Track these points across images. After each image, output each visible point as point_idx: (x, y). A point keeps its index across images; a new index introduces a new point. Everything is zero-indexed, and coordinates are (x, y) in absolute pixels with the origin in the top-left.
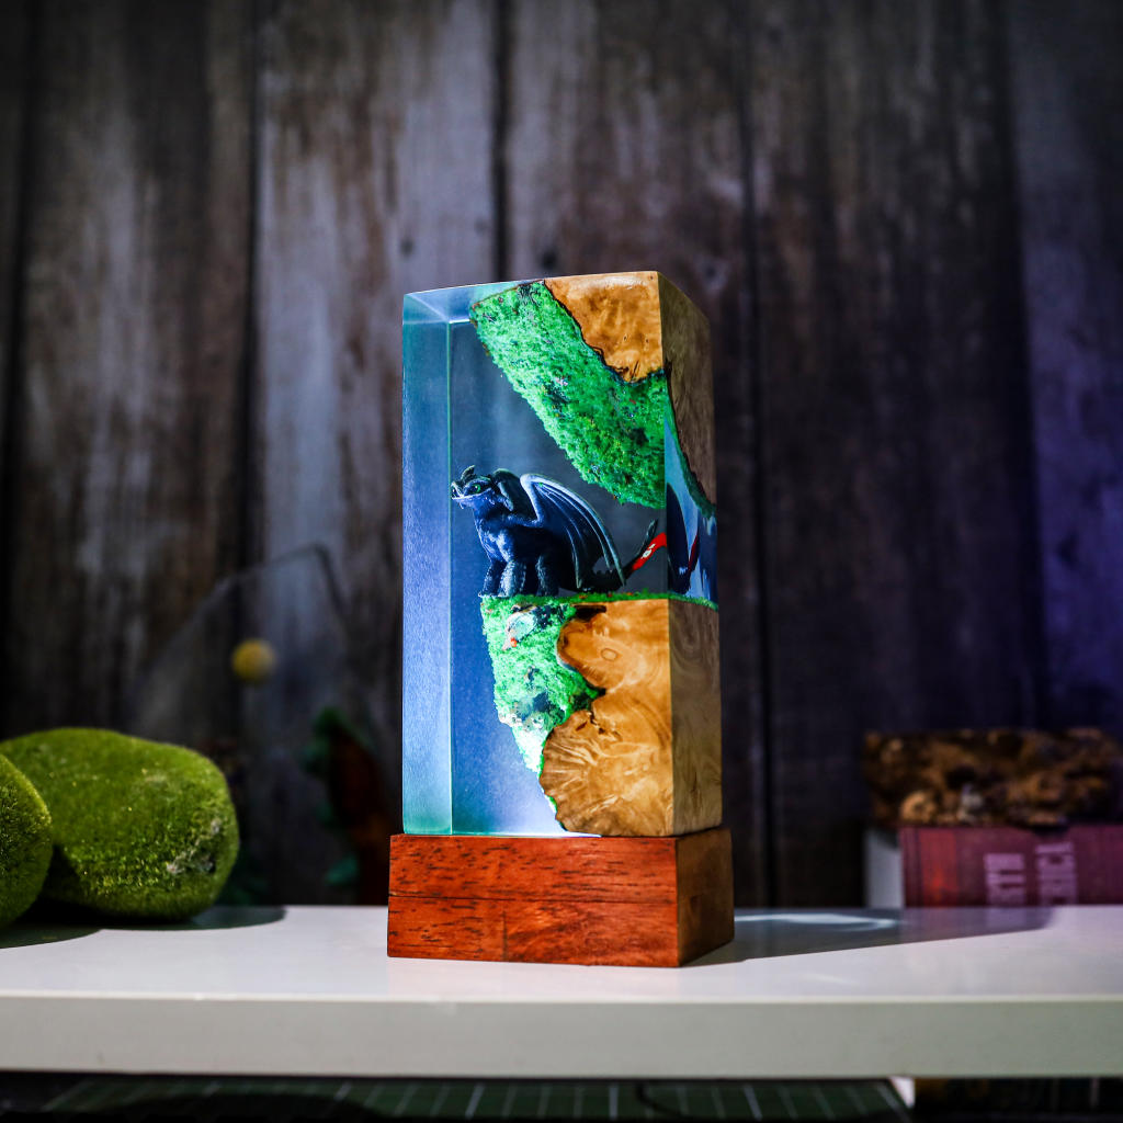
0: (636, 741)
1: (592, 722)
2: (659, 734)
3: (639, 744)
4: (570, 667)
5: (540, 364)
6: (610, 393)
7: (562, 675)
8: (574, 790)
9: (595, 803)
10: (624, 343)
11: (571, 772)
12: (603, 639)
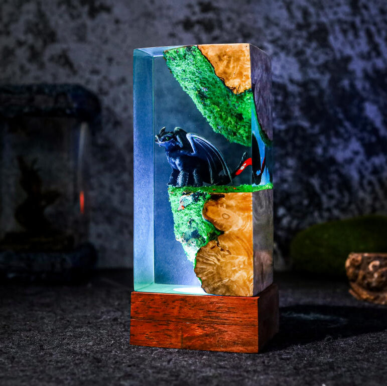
0: (237, 254)
1: (218, 246)
2: (247, 252)
3: (239, 256)
4: (208, 221)
5: (195, 81)
6: (227, 96)
7: (205, 223)
8: (210, 275)
9: (219, 281)
10: (234, 76)
11: (208, 267)
12: (223, 209)
